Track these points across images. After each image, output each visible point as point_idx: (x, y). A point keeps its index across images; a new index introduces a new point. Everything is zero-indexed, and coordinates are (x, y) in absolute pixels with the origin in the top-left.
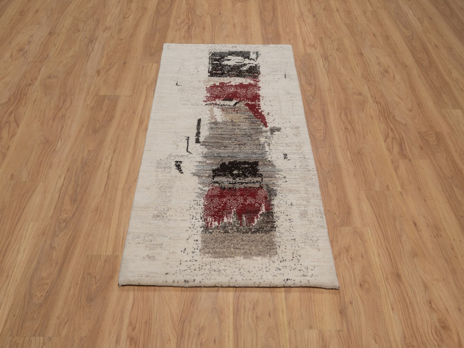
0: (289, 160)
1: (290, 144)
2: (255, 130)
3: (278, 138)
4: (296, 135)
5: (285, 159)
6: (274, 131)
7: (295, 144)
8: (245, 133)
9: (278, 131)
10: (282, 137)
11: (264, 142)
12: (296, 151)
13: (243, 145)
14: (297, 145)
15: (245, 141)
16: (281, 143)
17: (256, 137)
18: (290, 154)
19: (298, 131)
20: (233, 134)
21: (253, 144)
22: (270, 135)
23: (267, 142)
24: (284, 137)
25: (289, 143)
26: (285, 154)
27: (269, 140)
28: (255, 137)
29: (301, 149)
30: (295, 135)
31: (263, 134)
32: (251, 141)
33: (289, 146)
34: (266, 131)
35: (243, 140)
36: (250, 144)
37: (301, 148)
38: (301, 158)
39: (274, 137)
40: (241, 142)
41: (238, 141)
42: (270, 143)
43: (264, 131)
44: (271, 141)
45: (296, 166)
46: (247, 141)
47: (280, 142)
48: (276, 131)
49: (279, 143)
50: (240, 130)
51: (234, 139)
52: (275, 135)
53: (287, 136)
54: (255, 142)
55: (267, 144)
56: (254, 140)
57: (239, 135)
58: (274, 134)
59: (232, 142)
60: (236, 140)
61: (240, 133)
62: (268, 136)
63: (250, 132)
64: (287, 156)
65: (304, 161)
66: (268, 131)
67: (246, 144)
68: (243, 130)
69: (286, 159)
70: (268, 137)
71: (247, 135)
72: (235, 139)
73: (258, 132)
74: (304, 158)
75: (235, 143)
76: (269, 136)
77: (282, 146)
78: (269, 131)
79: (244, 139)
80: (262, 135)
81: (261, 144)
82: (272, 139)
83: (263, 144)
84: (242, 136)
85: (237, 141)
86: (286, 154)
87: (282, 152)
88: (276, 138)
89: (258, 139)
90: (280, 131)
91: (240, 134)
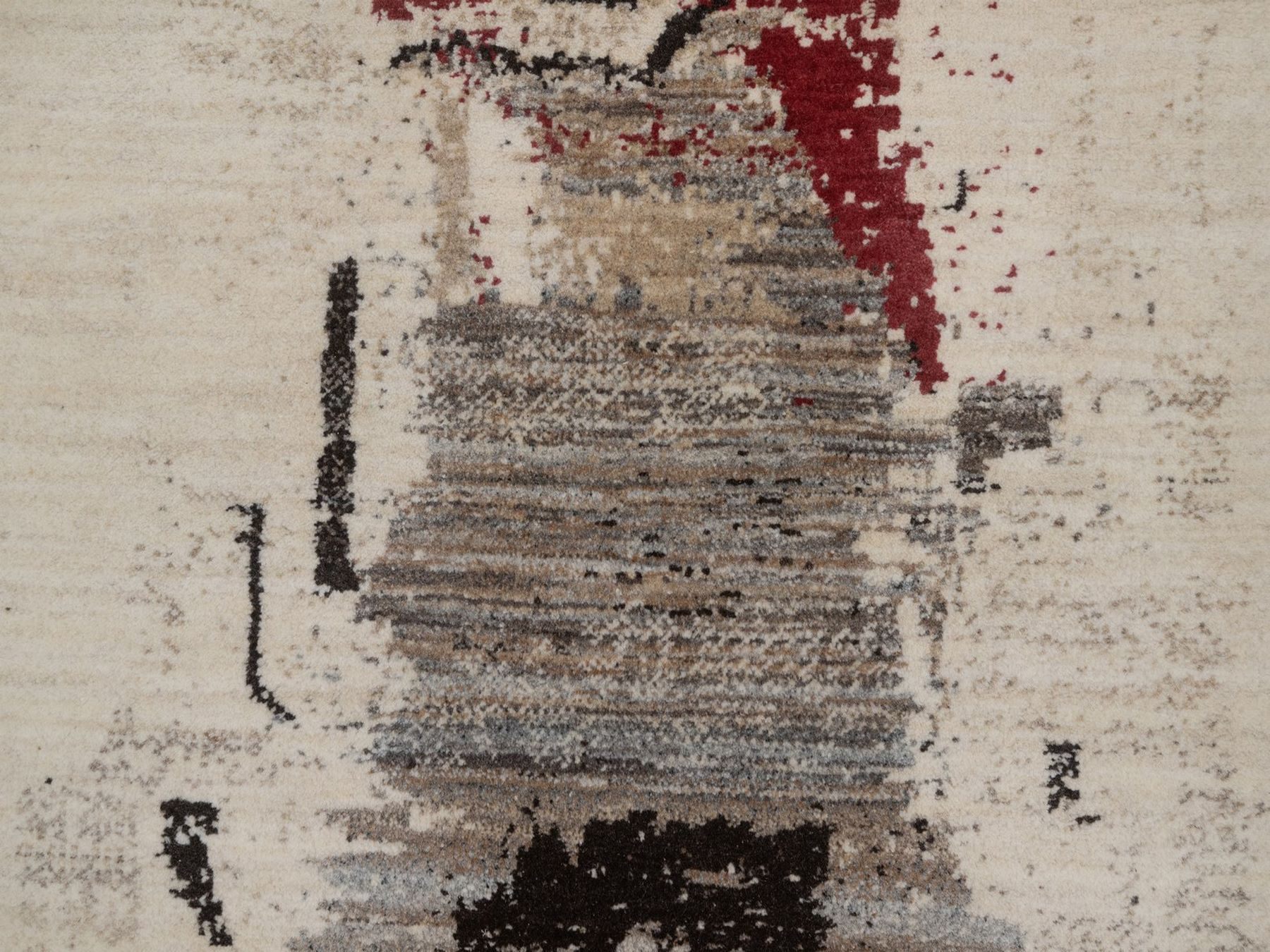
0: (1090, 820)
1: (1114, 620)
2: (828, 424)
3: (1023, 531)
4: (1190, 495)
5: (1054, 803)
6: (990, 437)
7: (1163, 618)
8: (740, 460)
9: (1031, 444)
10: (1060, 523)
11: (897, 577)
12: (1165, 717)
13: (709, 612)
14: (1179, 636)
15: (726, 571)
16: (1041, 605)
17: (833, 520)
18: (1106, 741)
19: (1205, 447)
20: (632, 478)
21: (797, 606)
22: (952, 495)
23: (916, 590)
24: (1074, 525)
25: (1115, 605)
26: (1060, 741)
27: (936, 559)
28: (818, 508)
29: (1211, 683)
30: (1180, 490)
31: (898, 476)
32: (786, 562)
33: (1109, 641)
34: (922, 439)
35: (712, 559)
36: (769, 607)
37: (1206, 674)
38: (1197, 805)
39: (985, 524)
40: (698, 574)
41: (674, 568)
42: (948, 594)
43: (907, 440)
44: (954, 568)
45: (1135, 901)
46: (751, 566)
47: (1042, 581)
48: (1012, 435)
49: (1020, 605)
50: (696, 416)
51: (635, 533)
52: (996, 487)
53: (1104, 509)
54: (819, 578)
55: (924, 611)
56: (806, 556)
57: (683, 485)
58: (990, 478)
59: (621, 576)
60: (658, 547)
61: (690, 457)
62: (936, 500)
63: (781, 450)
64: (1073, 767)
65: (1213, 840)
66: (935, 439)
67: (739, 611)
68: (718, 423)
69: (1063, 801)
70: (932, 516)
71: (750, 482)
72: (648, 539)
73: (848, 450)
74: (1224, 798)
75: (650, 587)
76: (941, 509)
77: (1047, 637)
78: (954, 431)
79: (726, 545)
80: (885, 494)
81: (864, 601)
82: (970, 552)
83: (884, 606)
84: (709, 494)
85: (665, 569)
86: (1068, 748)
87: (1040, 723)
88: (1004, 540)
89: (845, 537)
90: (1047, 442)
91: (694, 466)
